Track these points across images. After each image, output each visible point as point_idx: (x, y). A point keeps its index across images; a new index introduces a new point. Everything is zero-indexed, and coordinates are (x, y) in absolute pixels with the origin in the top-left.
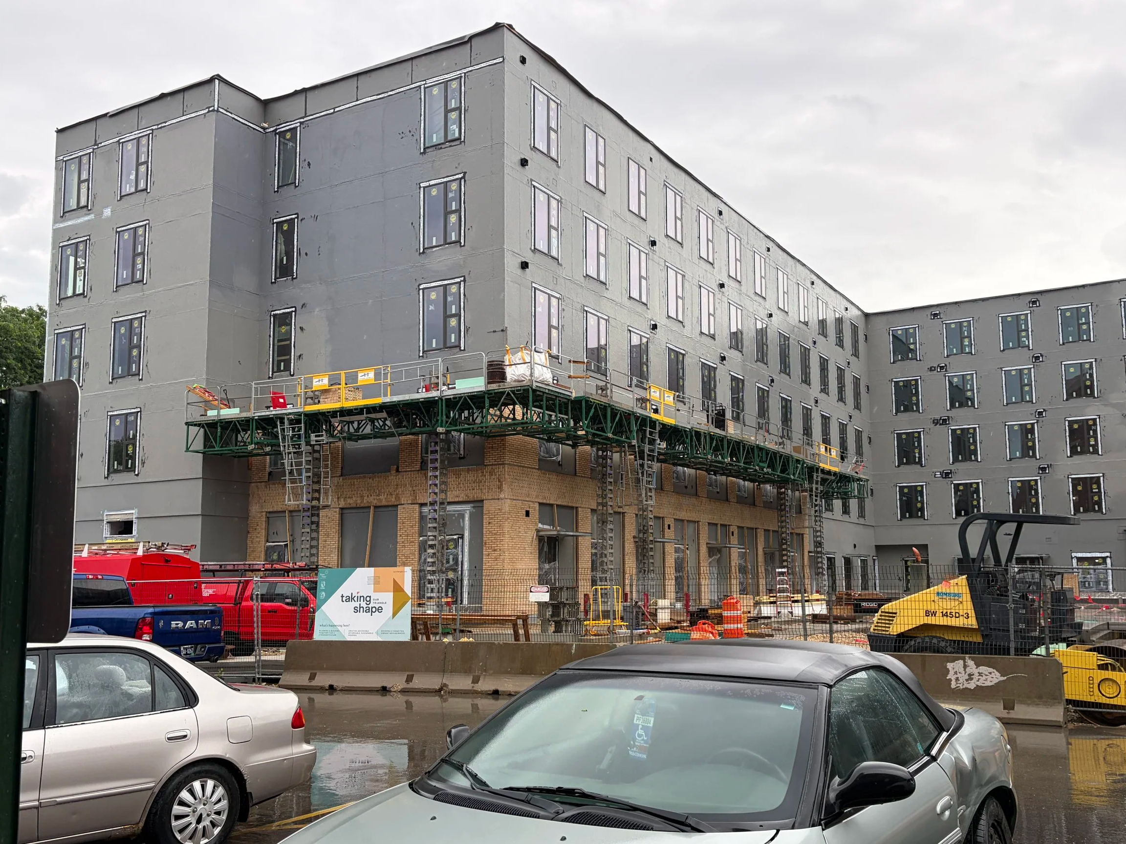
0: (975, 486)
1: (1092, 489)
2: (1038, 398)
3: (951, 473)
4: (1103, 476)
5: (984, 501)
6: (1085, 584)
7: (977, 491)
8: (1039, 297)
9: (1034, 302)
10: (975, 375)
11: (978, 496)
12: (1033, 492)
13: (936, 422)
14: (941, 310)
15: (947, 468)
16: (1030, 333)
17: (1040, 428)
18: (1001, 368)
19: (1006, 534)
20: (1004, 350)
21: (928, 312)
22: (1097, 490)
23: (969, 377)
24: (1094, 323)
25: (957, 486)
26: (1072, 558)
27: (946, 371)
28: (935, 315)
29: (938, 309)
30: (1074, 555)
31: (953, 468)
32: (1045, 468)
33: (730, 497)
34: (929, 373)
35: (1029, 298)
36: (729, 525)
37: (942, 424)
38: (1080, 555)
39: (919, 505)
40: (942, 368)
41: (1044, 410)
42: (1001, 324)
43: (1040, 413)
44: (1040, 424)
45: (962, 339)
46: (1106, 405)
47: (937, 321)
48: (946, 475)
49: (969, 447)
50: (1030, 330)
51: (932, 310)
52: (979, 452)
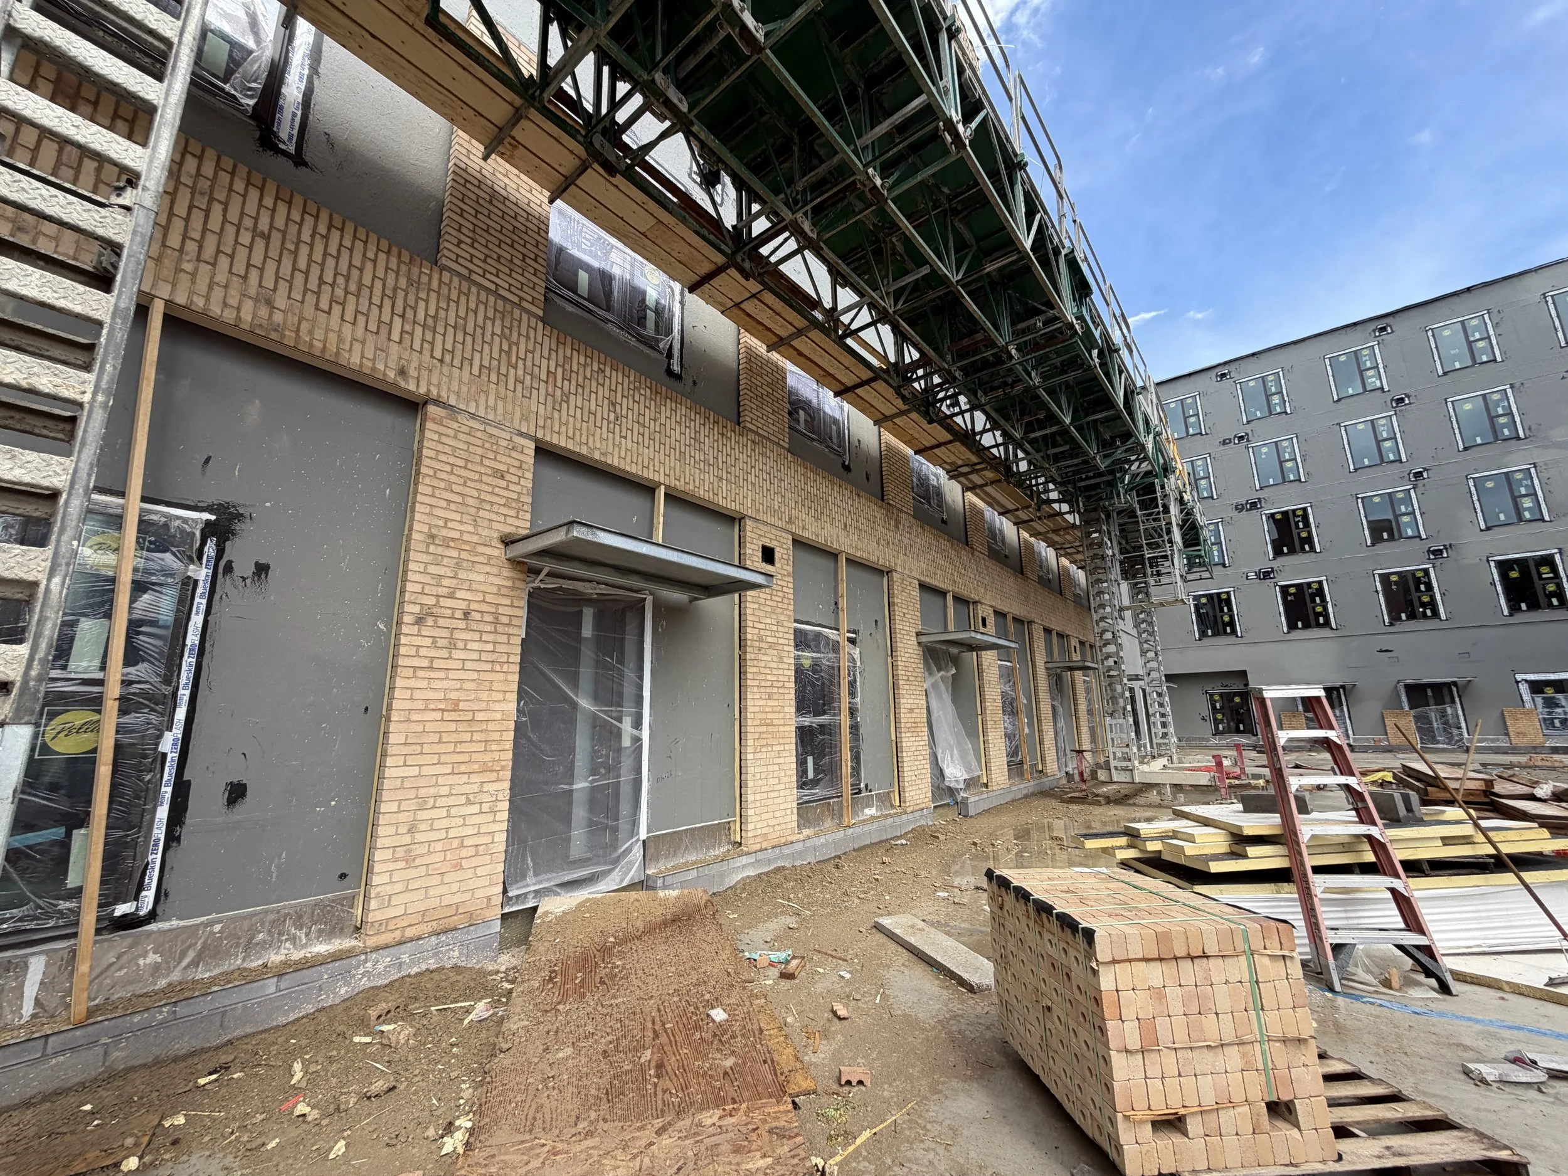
0: (1315, 586)
1: (1540, 574)
2: (1410, 455)
3: (1273, 571)
4: (1560, 552)
5: (1334, 605)
6: (1553, 724)
7: (1320, 592)
8: (1389, 320)
9: (1383, 329)
10: (1295, 440)
11: (1323, 599)
12: (1422, 587)
13: (1240, 508)
14: (1232, 367)
15: (1266, 566)
16: (1382, 371)
17: (1420, 496)
18: (1339, 424)
19: (1381, 651)
20: (1339, 400)
21: (1213, 374)
22: (1551, 575)
23: (1285, 444)
24: (1498, 335)
25: (1284, 590)
26: (1517, 682)
27: (1248, 440)
28: (1223, 375)
29: (1227, 366)
30: (1519, 677)
31: (1275, 565)
32: (1441, 551)
33: (974, 539)
34: (1222, 448)
35: (1373, 325)
36: (975, 602)
37: (1250, 509)
38: (1532, 677)
39: (1226, 619)
40: (1241, 438)
41: (1425, 469)
42: (1329, 368)
43: (1418, 475)
44: (1420, 489)
45: (1268, 397)
46: (1545, 447)
47: (1227, 383)
48: (1266, 575)
49: (1299, 534)
50: (1381, 366)
51: (1217, 370)
52: (1316, 540)
